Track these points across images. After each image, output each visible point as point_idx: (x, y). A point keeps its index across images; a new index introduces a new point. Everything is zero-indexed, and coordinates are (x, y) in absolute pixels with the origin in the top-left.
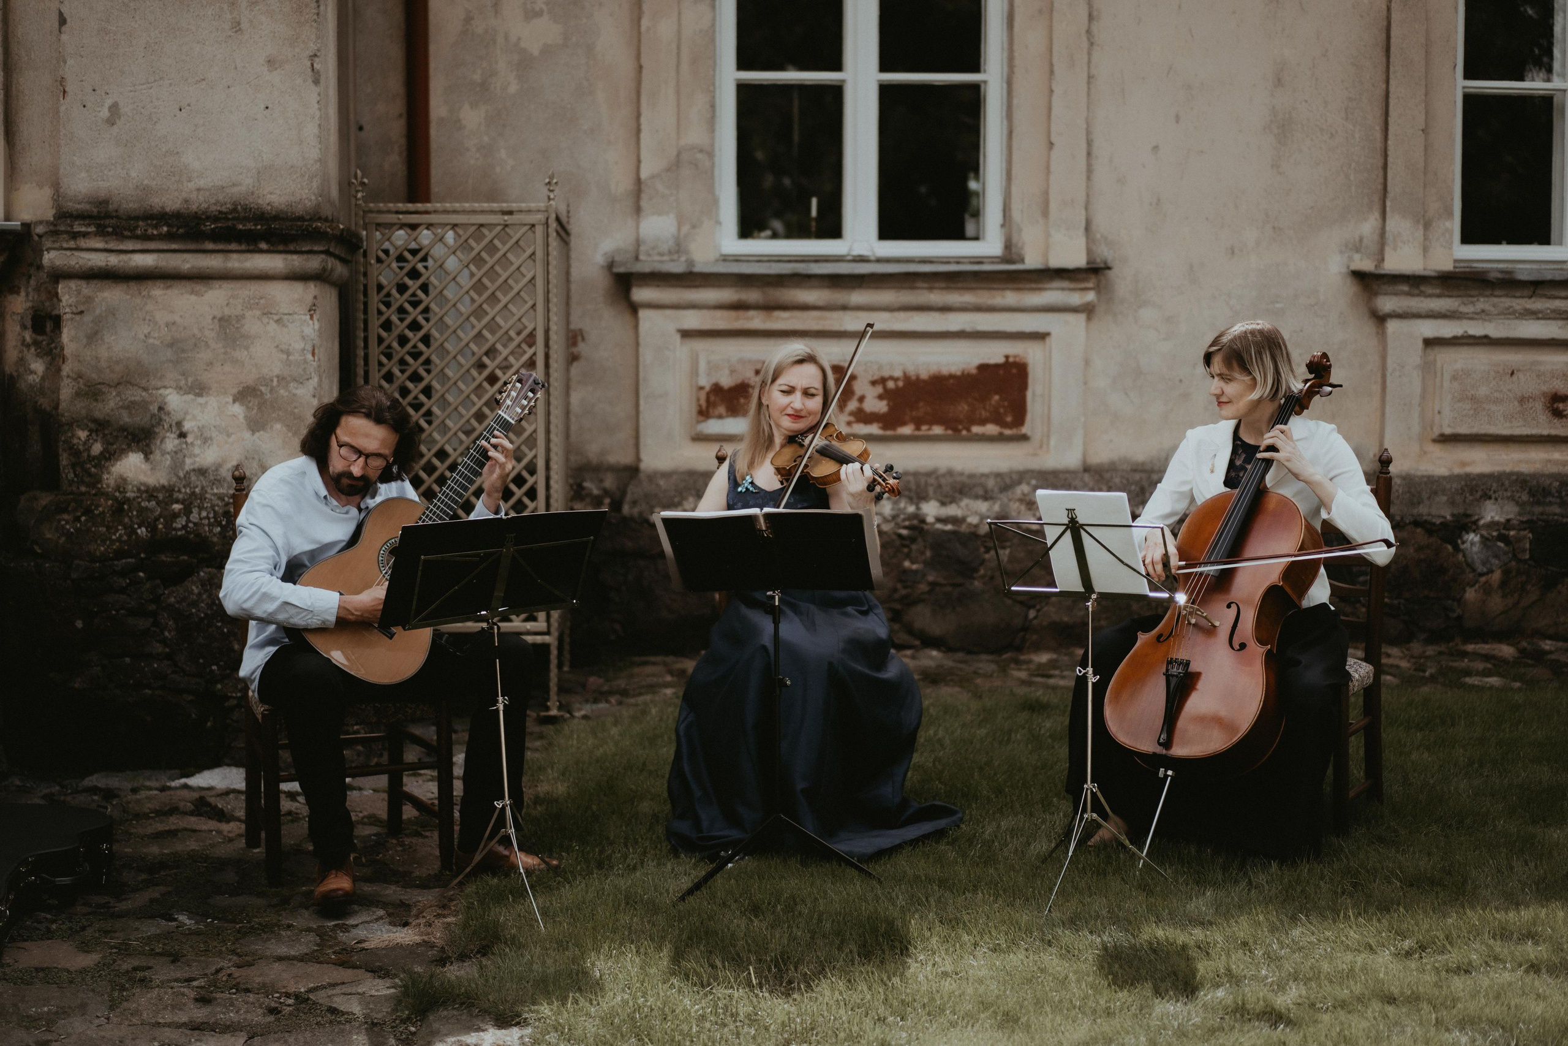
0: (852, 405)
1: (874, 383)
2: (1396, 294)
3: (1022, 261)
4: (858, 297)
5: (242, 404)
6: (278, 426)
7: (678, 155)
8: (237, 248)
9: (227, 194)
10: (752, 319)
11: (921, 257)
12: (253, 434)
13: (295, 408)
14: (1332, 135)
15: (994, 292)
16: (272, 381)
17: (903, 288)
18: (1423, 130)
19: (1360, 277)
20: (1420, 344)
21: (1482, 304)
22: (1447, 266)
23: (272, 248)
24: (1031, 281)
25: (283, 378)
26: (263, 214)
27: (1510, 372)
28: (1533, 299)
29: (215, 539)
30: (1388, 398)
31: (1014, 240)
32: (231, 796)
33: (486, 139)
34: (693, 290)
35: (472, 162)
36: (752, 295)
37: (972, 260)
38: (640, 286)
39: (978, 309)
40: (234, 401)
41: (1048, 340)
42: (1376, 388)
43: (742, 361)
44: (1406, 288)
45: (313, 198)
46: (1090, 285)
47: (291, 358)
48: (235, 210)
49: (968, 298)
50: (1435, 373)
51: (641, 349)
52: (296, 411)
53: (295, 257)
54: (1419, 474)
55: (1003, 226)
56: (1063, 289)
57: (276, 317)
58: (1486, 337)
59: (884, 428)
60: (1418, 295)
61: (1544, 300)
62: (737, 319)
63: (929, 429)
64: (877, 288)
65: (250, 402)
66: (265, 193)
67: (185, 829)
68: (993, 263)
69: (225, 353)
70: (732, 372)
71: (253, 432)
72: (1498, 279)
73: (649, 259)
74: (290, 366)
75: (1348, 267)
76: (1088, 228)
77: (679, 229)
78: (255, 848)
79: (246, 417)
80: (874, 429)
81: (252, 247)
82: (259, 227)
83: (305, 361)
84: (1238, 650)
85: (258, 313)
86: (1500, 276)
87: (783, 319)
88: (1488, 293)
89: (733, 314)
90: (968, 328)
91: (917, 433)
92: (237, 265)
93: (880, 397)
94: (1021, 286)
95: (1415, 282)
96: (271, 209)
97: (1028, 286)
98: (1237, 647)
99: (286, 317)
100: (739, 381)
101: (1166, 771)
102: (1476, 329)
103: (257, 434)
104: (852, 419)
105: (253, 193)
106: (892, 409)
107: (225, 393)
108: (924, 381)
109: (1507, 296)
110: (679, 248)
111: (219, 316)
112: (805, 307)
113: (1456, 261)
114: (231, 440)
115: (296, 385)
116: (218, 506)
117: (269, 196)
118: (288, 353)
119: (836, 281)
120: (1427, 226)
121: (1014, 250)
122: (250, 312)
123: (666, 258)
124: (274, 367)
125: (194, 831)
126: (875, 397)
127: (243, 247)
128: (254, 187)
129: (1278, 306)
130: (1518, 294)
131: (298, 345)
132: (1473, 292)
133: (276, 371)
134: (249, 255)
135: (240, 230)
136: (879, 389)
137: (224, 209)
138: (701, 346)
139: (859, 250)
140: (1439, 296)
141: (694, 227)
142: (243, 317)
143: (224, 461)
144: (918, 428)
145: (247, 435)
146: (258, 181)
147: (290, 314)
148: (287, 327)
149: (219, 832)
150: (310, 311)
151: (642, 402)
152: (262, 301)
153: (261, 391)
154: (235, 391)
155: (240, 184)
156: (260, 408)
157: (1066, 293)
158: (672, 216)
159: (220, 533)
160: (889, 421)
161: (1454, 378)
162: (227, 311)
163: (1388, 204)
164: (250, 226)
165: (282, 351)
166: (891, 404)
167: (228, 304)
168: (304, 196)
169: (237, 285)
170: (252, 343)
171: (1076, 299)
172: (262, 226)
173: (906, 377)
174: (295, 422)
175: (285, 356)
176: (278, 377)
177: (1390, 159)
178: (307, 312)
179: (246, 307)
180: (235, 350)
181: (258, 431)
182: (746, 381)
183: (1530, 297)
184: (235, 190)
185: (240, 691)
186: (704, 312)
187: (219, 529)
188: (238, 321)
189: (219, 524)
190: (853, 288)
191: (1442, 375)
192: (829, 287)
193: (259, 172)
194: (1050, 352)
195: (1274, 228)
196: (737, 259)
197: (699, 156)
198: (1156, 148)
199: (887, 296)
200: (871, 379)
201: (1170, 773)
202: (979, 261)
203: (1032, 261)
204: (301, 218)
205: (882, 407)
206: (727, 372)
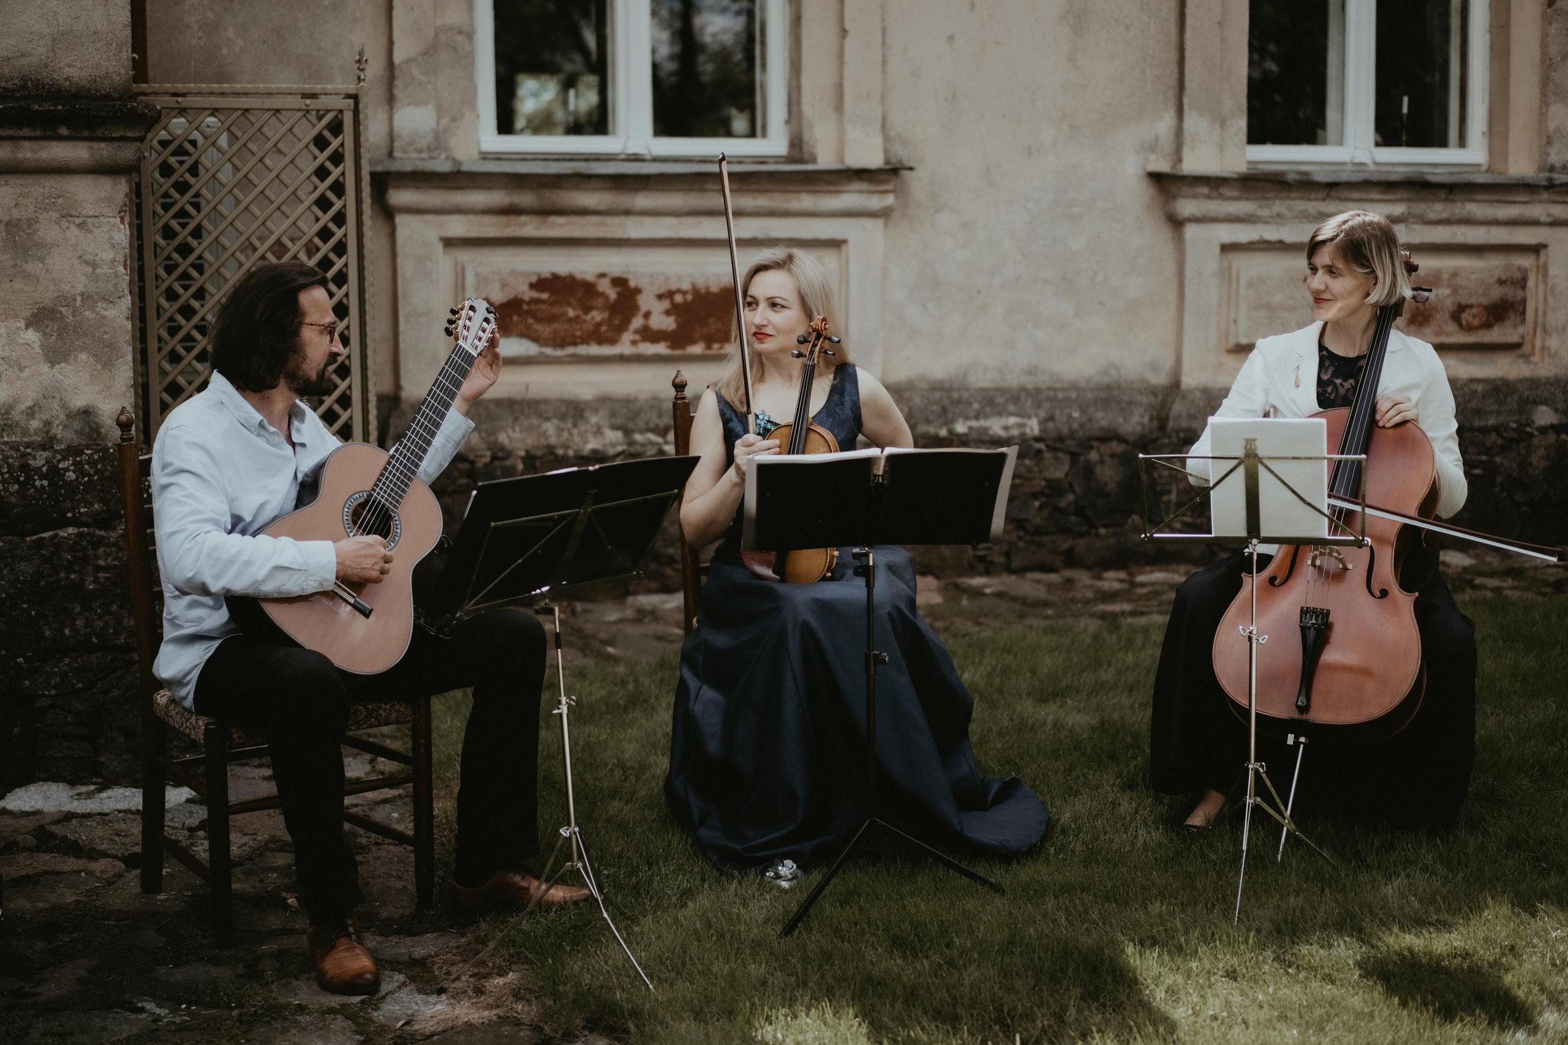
0: (637, 322)
1: (660, 297)
2: (1195, 197)
3: (814, 160)
4: (643, 200)
5: (37, 330)
6: (84, 356)
7: (436, 35)
8: (29, 134)
9: (14, 67)
10: (525, 224)
11: (703, 156)
12: (52, 368)
13: (105, 333)
14: (1128, 26)
15: (789, 195)
16: (75, 300)
17: (692, 190)
18: (1219, 23)
19: (1157, 178)
20: (1217, 249)
21: (1279, 206)
22: (1242, 168)
23: (74, 134)
24: (829, 183)
25: (89, 297)
26: (59, 91)
27: (1303, 278)
28: (1327, 202)
29: (13, 500)
30: (1188, 306)
31: (806, 137)
32: (74, 822)
33: (210, 14)
34: (459, 192)
35: (194, 42)
36: (526, 199)
37: (756, 160)
38: (395, 187)
39: (772, 213)
40: (27, 327)
41: (844, 248)
42: (1173, 296)
43: (514, 273)
44: (1205, 190)
45: (123, 71)
46: (890, 187)
47: (97, 271)
48: (24, 87)
49: (762, 201)
50: (1230, 280)
51: (399, 261)
52: (106, 336)
53: (103, 145)
54: (1216, 386)
55: (788, 122)
56: (861, 192)
57: (78, 221)
58: (1281, 242)
59: (673, 347)
60: (1217, 198)
61: (1337, 203)
62: (508, 225)
63: (721, 348)
64: (663, 190)
65: (47, 327)
66: (62, 65)
67: (47, 872)
68: (777, 163)
69: (15, 266)
70: (504, 286)
71: (53, 365)
72: (1295, 181)
73: (406, 156)
74: (97, 282)
75: (1144, 169)
76: (883, 126)
77: (438, 124)
78: (159, 892)
79: (42, 346)
80: (661, 349)
81: (49, 133)
82: (60, 107)
83: (116, 275)
84: (1379, 598)
85: (54, 215)
86: (1297, 177)
87: (560, 225)
88: (1284, 195)
89: (503, 219)
90: (761, 235)
91: (708, 352)
92: (29, 155)
93: (668, 313)
94: (818, 188)
95: (1214, 184)
96: (70, 86)
97: (825, 188)
98: (1378, 594)
99: (90, 220)
100: (512, 296)
101: (1297, 737)
102: (1271, 233)
103: (57, 366)
104: (637, 337)
105: (46, 66)
106: (680, 325)
107: (16, 316)
108: (715, 295)
109: (1302, 198)
110: (438, 144)
111: (6, 219)
112: (584, 212)
113: (1249, 162)
114: (24, 375)
115: (104, 305)
116: (12, 457)
117: (67, 69)
118: (95, 266)
119: (620, 182)
120: (1223, 124)
121: (805, 149)
122: (45, 214)
123: (425, 155)
124: (77, 282)
125: (58, 873)
126: (662, 313)
127: (38, 133)
128: (48, 57)
129: (1076, 210)
130: (1313, 196)
131: (107, 255)
132: (1269, 195)
133: (80, 288)
134: (45, 143)
135: (37, 111)
136: (666, 304)
137: (10, 85)
138: (465, 256)
139: (634, 148)
140: (1236, 199)
141: (454, 120)
142: (36, 220)
143: (17, 401)
144: (709, 347)
145: (45, 368)
146: (53, 51)
147: (95, 217)
148: (92, 232)
149: (90, 873)
150: (120, 212)
151: (402, 321)
152: (60, 201)
153: (61, 313)
154: (28, 313)
155: (30, 55)
156: (60, 335)
157: (865, 196)
158: (430, 106)
159: (18, 492)
160: (678, 339)
161: (1250, 285)
162: (16, 214)
163: (1186, 101)
164: (48, 106)
165: (87, 263)
166: (680, 320)
167: (16, 205)
168: (112, 69)
169: (29, 180)
170: (49, 253)
171: (875, 202)
172: (63, 106)
173: (695, 291)
174: (105, 350)
175: (90, 269)
176: (82, 294)
177: (1188, 54)
178: (116, 214)
179: (40, 209)
180: (27, 262)
181: (59, 363)
182: (520, 296)
183: (1324, 200)
184: (24, 61)
185: (54, 688)
186: (470, 217)
187: (16, 486)
188: (30, 226)
189: (16, 480)
190: (637, 190)
191: (1238, 281)
192: (610, 189)
193: (54, 40)
194: (847, 260)
195: (1071, 126)
196: (498, 157)
197: (459, 38)
198: (951, 38)
199: (674, 200)
200: (657, 292)
201: (1302, 739)
202: (762, 160)
203: (825, 161)
204: (107, 97)
205: (669, 323)
206: (497, 286)
